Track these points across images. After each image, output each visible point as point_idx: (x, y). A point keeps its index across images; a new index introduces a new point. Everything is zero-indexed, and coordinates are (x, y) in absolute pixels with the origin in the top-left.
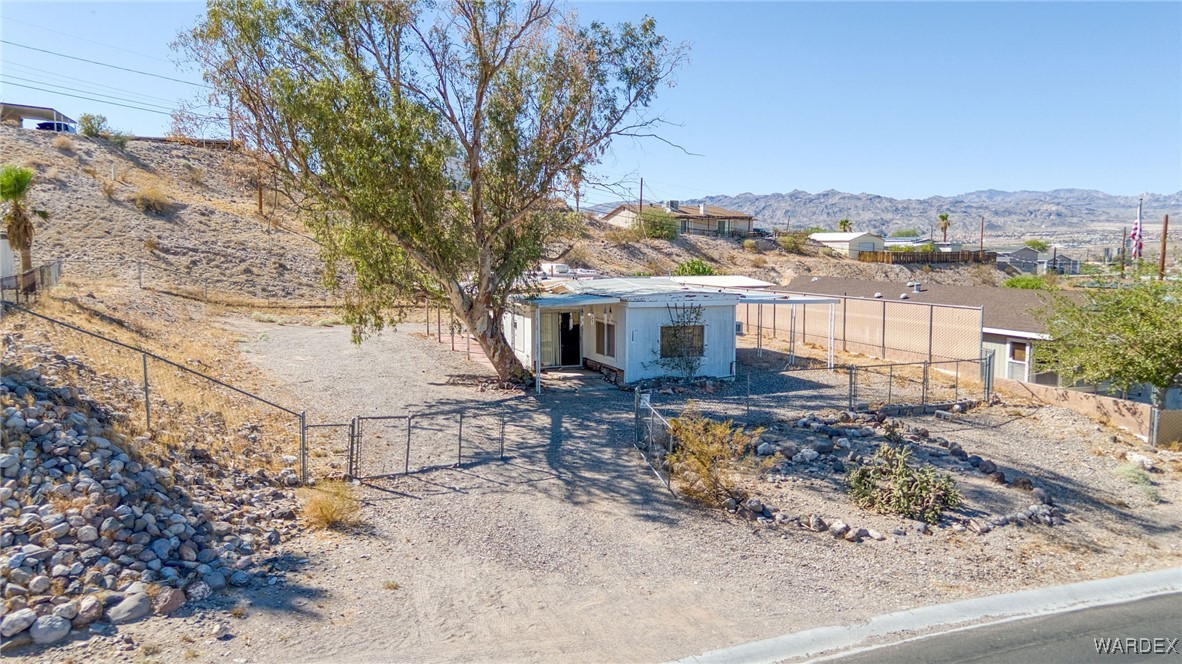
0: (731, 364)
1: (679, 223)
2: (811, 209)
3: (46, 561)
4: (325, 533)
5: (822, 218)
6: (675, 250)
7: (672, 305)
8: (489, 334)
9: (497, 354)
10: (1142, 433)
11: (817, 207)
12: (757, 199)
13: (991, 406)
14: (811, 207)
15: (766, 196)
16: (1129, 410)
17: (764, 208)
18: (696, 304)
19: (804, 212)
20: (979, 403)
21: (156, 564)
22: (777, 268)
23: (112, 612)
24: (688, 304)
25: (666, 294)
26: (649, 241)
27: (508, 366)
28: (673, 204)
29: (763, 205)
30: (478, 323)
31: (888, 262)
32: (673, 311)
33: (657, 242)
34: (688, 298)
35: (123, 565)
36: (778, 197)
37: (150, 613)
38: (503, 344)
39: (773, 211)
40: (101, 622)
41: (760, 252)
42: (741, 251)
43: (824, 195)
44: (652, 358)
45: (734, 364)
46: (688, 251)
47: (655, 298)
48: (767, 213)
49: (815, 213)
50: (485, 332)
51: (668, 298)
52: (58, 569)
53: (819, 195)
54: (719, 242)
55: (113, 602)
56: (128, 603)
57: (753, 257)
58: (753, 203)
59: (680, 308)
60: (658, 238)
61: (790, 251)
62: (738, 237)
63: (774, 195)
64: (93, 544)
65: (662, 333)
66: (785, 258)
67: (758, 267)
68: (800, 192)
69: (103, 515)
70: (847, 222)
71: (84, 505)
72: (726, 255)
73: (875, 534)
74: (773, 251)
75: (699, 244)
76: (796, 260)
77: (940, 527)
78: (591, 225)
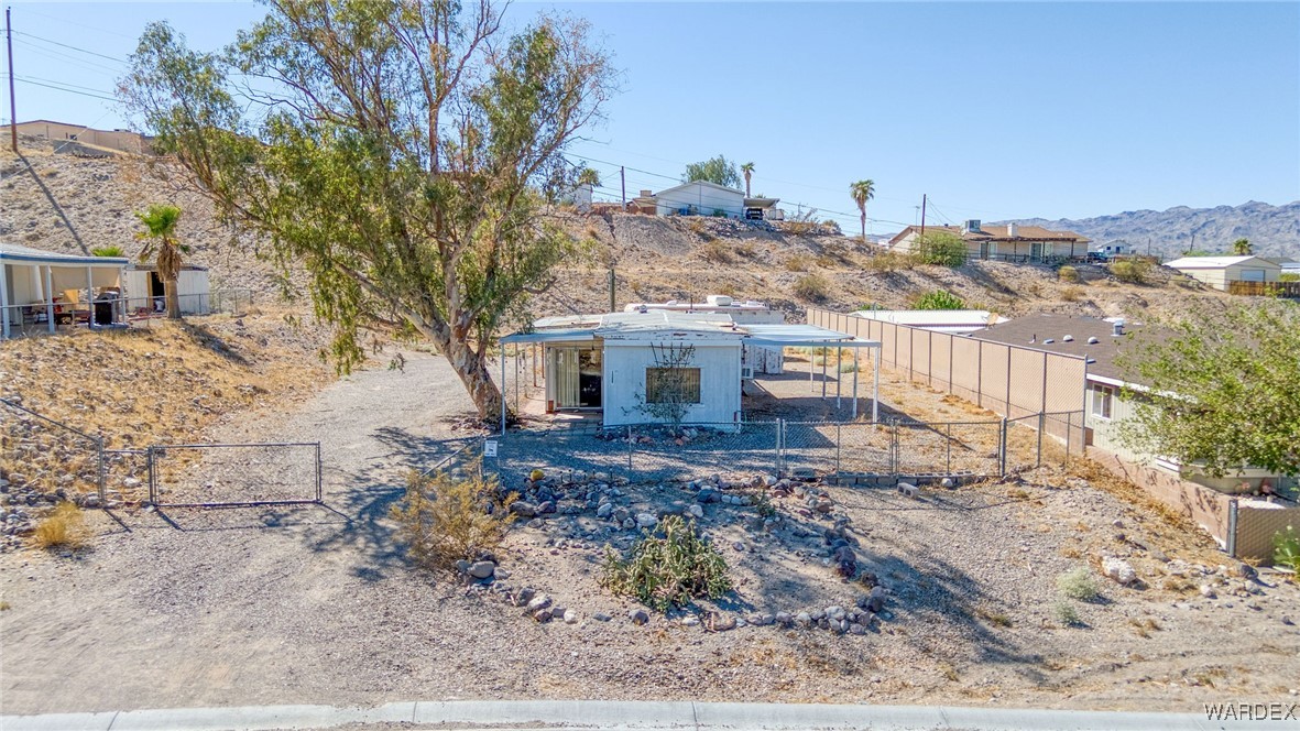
0: (735, 414)
1: (978, 247)
2: (1273, 226)
5: (1289, 237)
6: (959, 279)
7: (657, 343)
8: (467, 370)
9: (475, 391)
10: (1221, 537)
11: (1283, 222)
12: (1195, 214)
13: (1003, 483)
14: (1274, 223)
15: (1210, 210)
16: (1209, 502)
17: (1204, 225)
18: (686, 344)
19: (1263, 229)
20: (986, 478)
22: (1098, 302)
24: (677, 343)
25: (649, 332)
26: (926, 268)
27: (486, 404)
28: (973, 224)
29: (1204, 221)
30: (455, 357)
32: (659, 352)
33: (936, 270)
34: (677, 337)
36: (1226, 210)
38: (482, 380)
39: (1218, 229)
41: (1081, 282)
42: (1054, 280)
43: (1294, 207)
44: (635, 402)
45: (739, 414)
46: (975, 280)
47: (636, 336)
48: (1208, 231)
49: (1278, 230)
50: (462, 368)
51: (653, 336)
53: (1286, 207)
54: (1024, 269)
57: (1066, 287)
58: (1188, 218)
59: (667, 348)
60: (938, 264)
61: (1125, 280)
62: (1053, 264)
63: (1219, 208)
65: (648, 375)
66: (1114, 290)
67: (1070, 300)
68: (1257, 204)
70: (1245, 242)
72: (1030, 284)
73: (569, 615)
74: (1100, 281)
75: (995, 271)
76: (1129, 292)
77: (669, 617)
78: (858, 249)
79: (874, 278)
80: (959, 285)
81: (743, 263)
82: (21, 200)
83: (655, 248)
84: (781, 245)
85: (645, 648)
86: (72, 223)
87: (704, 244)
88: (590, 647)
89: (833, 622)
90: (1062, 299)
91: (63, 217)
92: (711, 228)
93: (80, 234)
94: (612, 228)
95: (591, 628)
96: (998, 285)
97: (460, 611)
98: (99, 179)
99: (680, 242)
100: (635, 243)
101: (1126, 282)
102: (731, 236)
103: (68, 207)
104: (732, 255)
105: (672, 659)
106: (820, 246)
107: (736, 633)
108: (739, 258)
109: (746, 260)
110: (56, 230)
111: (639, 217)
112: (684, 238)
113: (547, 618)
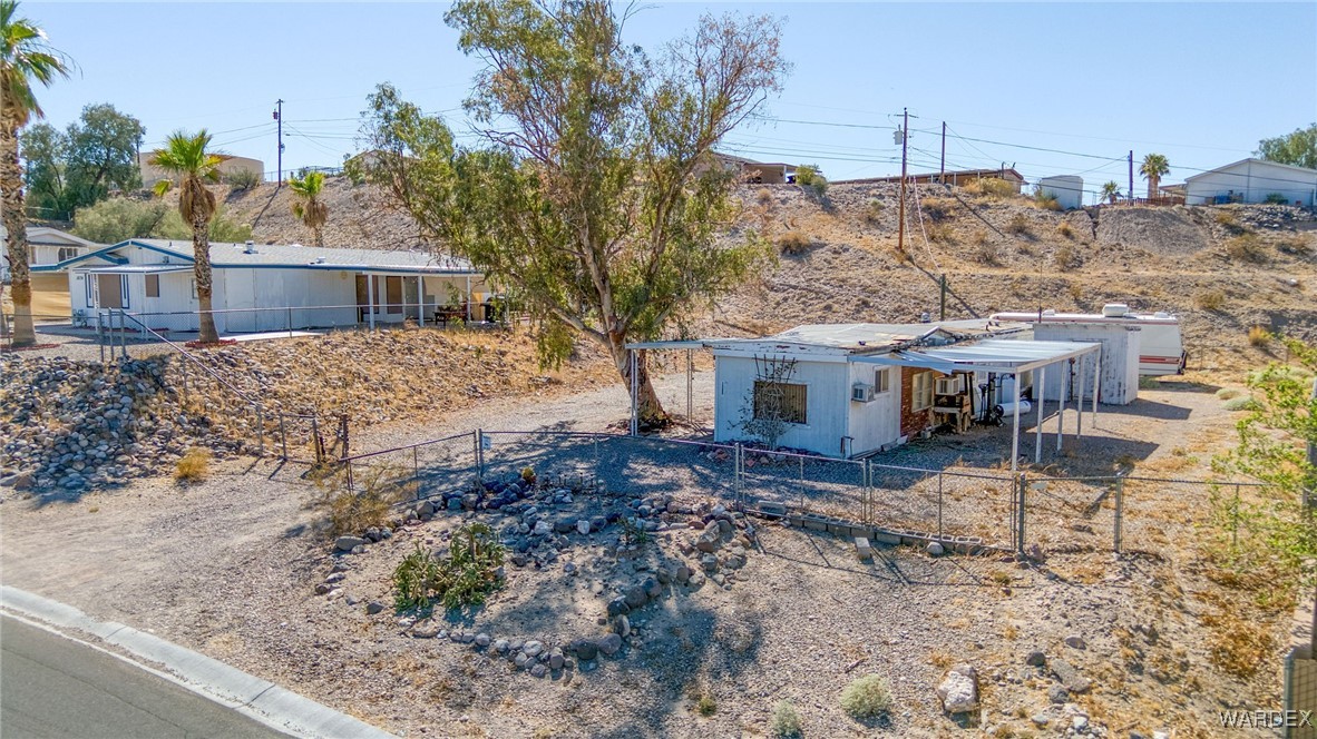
0: (842, 440)
3: (17, 448)
7: (760, 356)
18: (789, 357)
25: (755, 342)
34: (780, 349)
35: (41, 460)
44: (742, 417)
45: (846, 440)
47: (741, 346)
52: (17, 455)
55: (10, 474)
59: (770, 361)
64: (43, 448)
65: (755, 389)
71: (63, 428)
81: (1285, 262)
83: (1149, 246)
85: (335, 634)
87: (1231, 239)
88: (303, 622)
92: (1250, 219)
94: (1096, 224)
95: (330, 608)
99: (1189, 238)
100: (1121, 241)
102: (1281, 227)
104: (1272, 252)
108: (1281, 256)
109: (1292, 258)
111: (1136, 210)
112: (1201, 232)
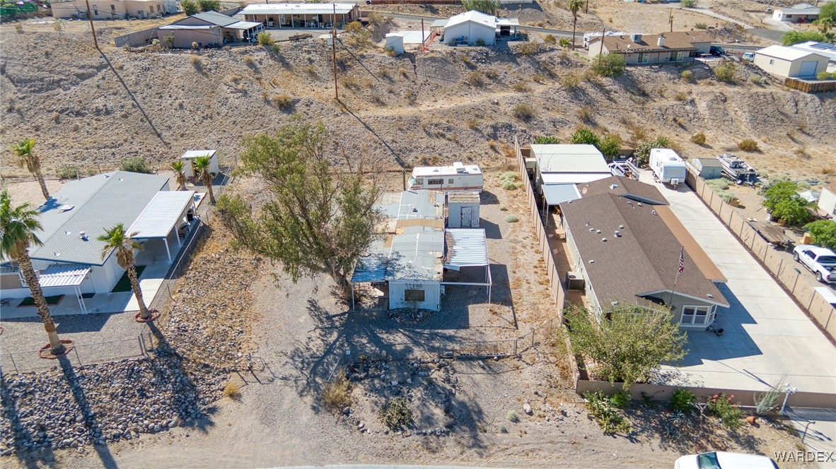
0: (437, 305)
3: (159, 410)
4: (228, 398)
7: (408, 284)
18: (419, 283)
20: (509, 356)
21: (181, 411)
22: (697, 100)
23: (169, 425)
24: (416, 283)
26: (599, 79)
28: (637, 37)
31: (805, 91)
33: (604, 80)
35: (174, 411)
37: (176, 426)
40: (166, 427)
41: (693, 81)
42: (676, 81)
44: (401, 301)
46: (626, 86)
47: (400, 281)
51: (406, 281)
52: (161, 412)
55: (170, 422)
56: (172, 423)
57: (681, 87)
60: (607, 75)
61: (720, 79)
62: (680, 68)
64: (169, 405)
65: (405, 292)
67: (680, 100)
69: (172, 397)
71: (168, 394)
72: (660, 86)
73: (368, 431)
74: (705, 80)
75: (640, 78)
76: (718, 91)
77: (394, 432)
78: (561, 63)
79: (565, 92)
80: (615, 92)
81: (490, 84)
82: (111, 88)
83: (439, 80)
84: (514, 65)
85: (386, 444)
86: (140, 105)
87: (469, 70)
88: (372, 444)
89: (437, 433)
90: (675, 100)
91: (136, 102)
92: (474, 58)
93: (146, 112)
94: (415, 67)
95: (374, 436)
96: (639, 90)
97: (341, 427)
98: (145, 70)
100: (428, 78)
101: (721, 81)
102: (485, 62)
103: (135, 93)
104: (484, 78)
105: (393, 449)
106: (538, 63)
107: (410, 438)
108: (487, 81)
109: (492, 82)
110: (134, 110)
111: (430, 58)
112: (456, 68)
113: (363, 432)
